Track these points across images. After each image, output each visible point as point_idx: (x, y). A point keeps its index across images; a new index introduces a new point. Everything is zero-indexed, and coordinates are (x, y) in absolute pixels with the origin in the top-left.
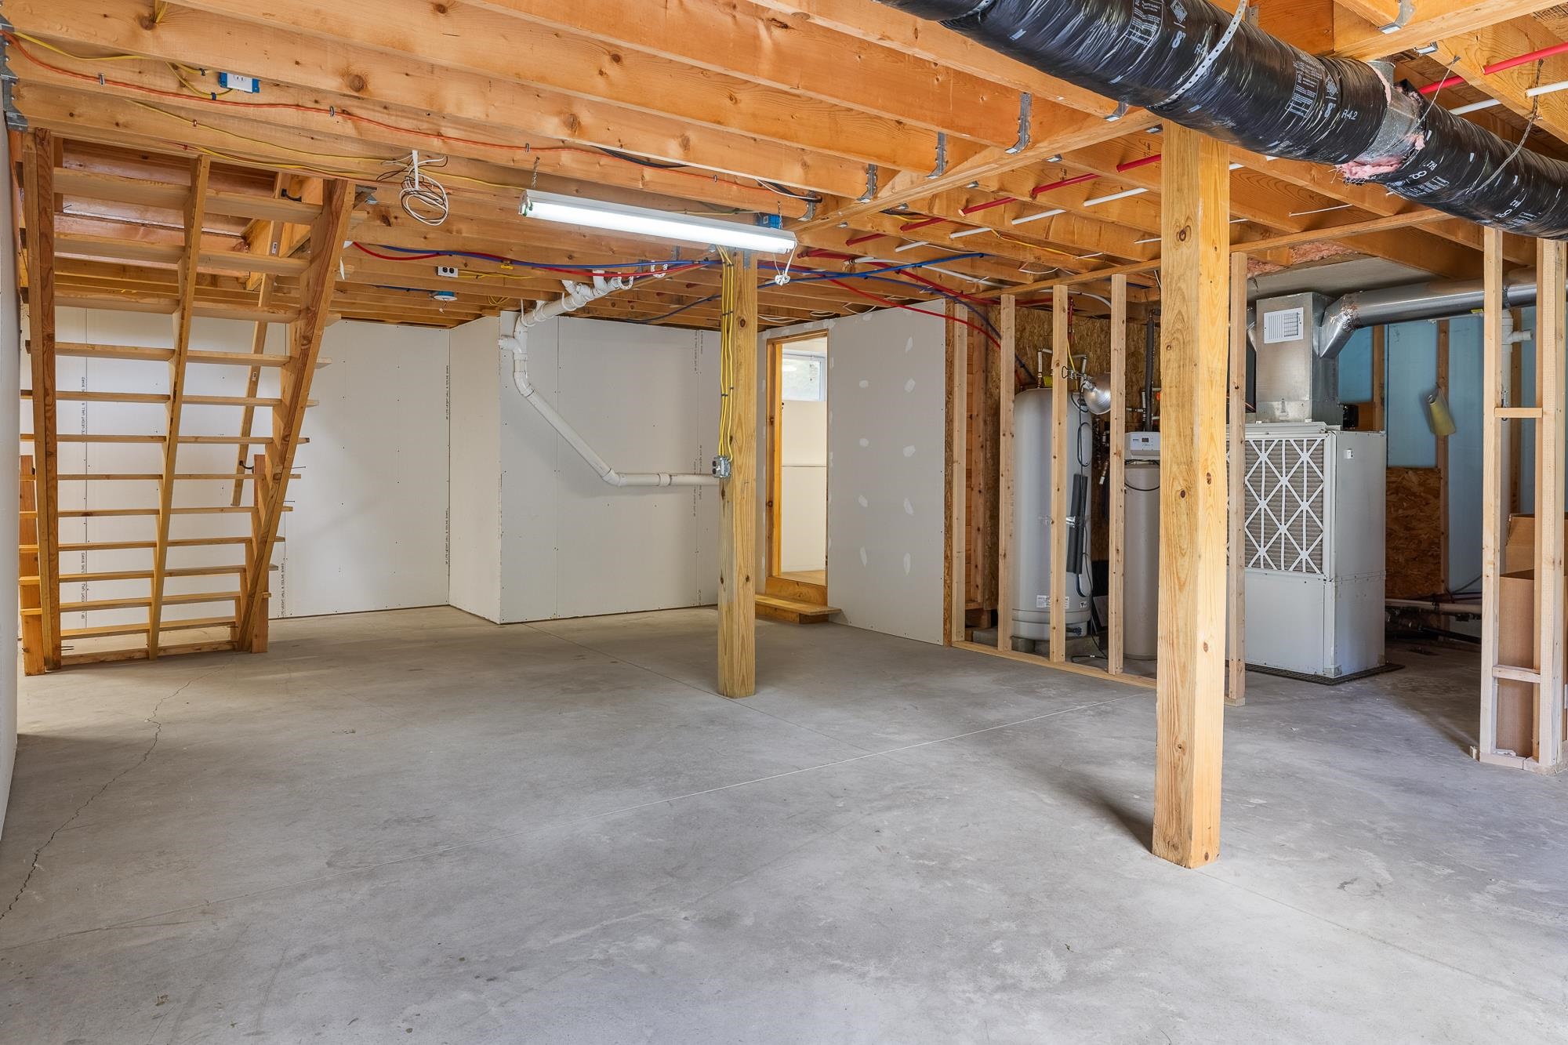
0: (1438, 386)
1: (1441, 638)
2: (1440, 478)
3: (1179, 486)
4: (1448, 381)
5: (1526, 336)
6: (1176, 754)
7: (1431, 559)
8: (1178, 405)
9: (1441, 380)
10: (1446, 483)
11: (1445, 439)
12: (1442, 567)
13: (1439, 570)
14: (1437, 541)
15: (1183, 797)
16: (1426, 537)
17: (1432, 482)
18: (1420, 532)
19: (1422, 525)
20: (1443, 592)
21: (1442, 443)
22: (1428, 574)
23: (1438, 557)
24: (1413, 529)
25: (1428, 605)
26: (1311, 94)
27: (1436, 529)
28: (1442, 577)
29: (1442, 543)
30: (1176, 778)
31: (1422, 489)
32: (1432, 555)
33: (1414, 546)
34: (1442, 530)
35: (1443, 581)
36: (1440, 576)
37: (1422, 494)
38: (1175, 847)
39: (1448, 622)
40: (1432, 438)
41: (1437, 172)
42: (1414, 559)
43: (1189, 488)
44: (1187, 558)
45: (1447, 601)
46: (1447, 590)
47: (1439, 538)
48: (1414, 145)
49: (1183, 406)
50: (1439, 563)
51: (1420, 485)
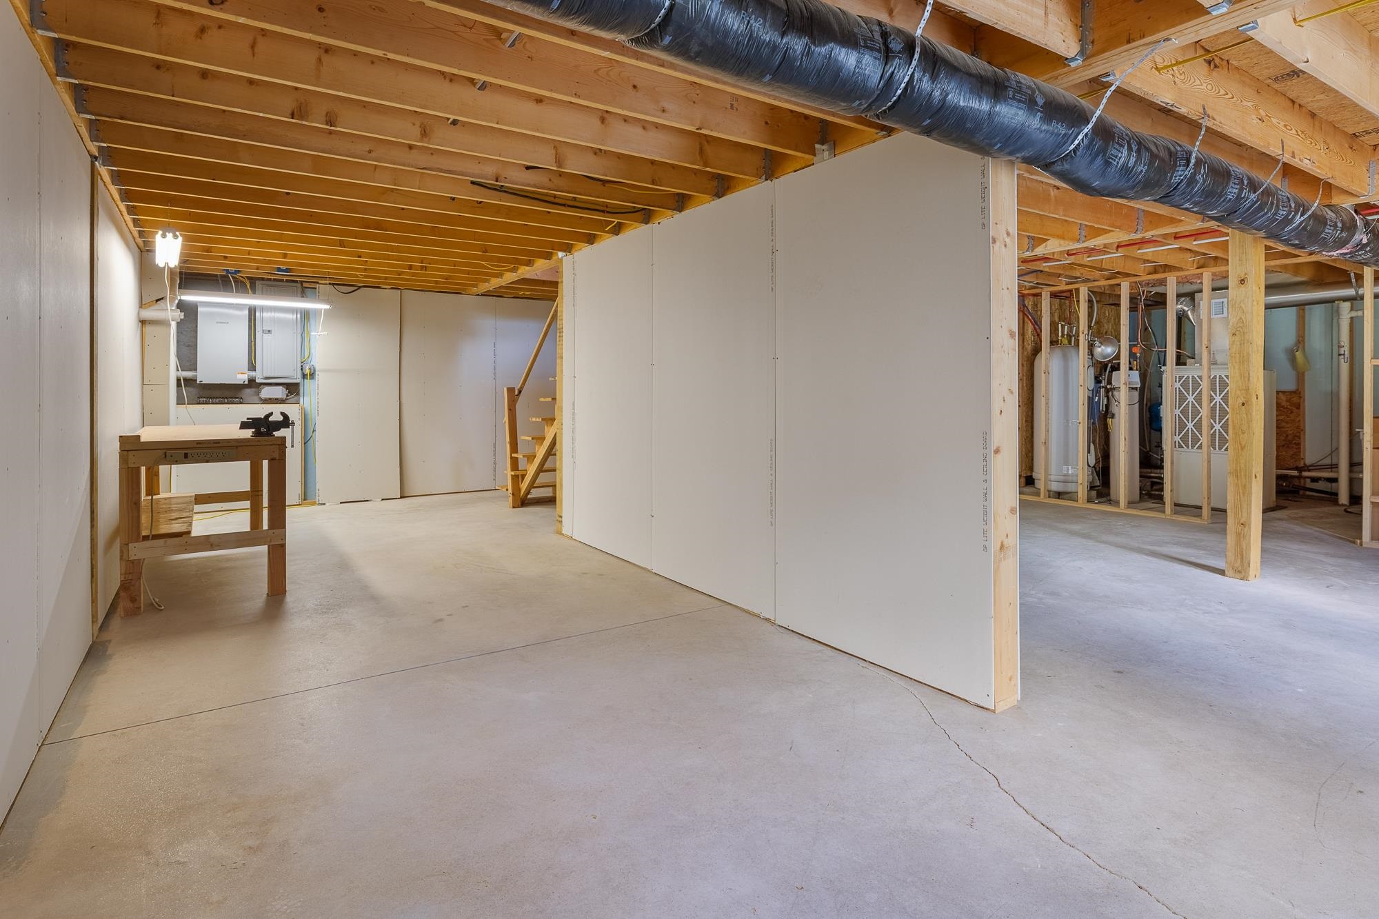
0: (1299, 342)
1: (1301, 492)
2: (1300, 397)
3: (1241, 401)
4: (1304, 339)
5: (1360, 313)
6: (1240, 528)
7: (1294, 446)
8: (1240, 362)
9: (1301, 339)
10: (1304, 400)
11: (1303, 374)
12: (1302, 450)
13: (1300, 452)
14: (1298, 434)
15: (1244, 548)
16: (1291, 432)
17: (1295, 399)
18: (1287, 429)
19: (1289, 426)
20: (1302, 465)
21: (1300, 377)
22: (1293, 455)
23: (1299, 444)
24: (1282, 428)
25: (1295, 473)
26: (1332, 228)
27: (1298, 427)
28: (1302, 456)
29: (1302, 436)
30: (1240, 539)
31: (1288, 404)
32: (1295, 443)
33: (1283, 438)
34: (1302, 428)
35: (1302, 459)
36: (1300, 455)
37: (1289, 407)
38: (1240, 572)
39: (1305, 483)
40: (1294, 373)
41: (1370, 251)
42: (1283, 446)
43: (1247, 402)
44: (1246, 434)
45: (1305, 471)
46: (1305, 464)
47: (1299, 433)
48: (1362, 240)
49: (1243, 362)
50: (1300, 448)
51: (1287, 401)
